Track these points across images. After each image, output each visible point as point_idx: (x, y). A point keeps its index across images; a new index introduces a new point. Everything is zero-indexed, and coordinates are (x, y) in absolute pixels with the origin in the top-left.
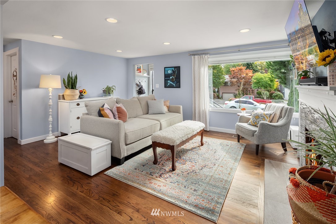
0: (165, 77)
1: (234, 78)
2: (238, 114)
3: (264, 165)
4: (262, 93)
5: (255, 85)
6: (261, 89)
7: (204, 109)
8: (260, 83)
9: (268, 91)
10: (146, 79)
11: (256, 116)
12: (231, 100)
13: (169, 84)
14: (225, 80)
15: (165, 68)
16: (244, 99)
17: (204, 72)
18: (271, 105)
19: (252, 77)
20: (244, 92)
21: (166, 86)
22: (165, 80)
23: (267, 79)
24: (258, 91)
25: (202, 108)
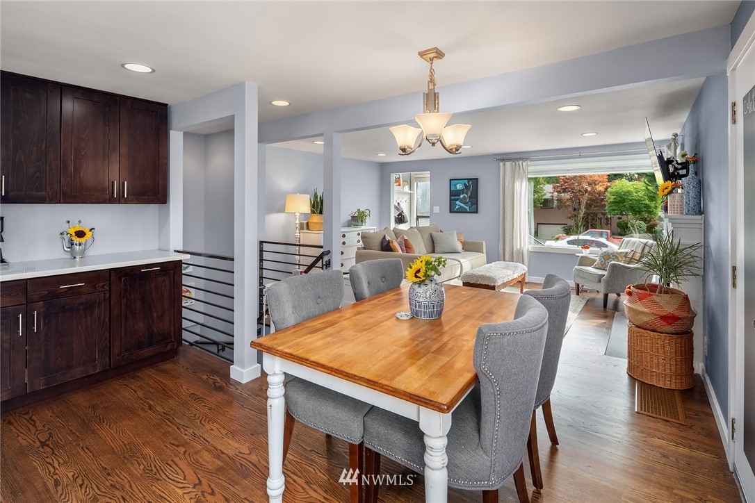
0: (451, 196)
1: (565, 191)
2: (577, 255)
3: (613, 317)
4: (629, 225)
5: (614, 208)
6: (627, 215)
7: (519, 247)
8: (625, 202)
9: (645, 220)
10: (407, 198)
11: (605, 255)
12: (557, 239)
13: (457, 207)
14: (545, 195)
15: (451, 180)
16: (588, 238)
17: (521, 189)
18: (629, 241)
19: (606, 189)
20: (588, 222)
21: (452, 210)
22: (451, 200)
23: (641, 194)
24: (621, 220)
25: (517, 246)
